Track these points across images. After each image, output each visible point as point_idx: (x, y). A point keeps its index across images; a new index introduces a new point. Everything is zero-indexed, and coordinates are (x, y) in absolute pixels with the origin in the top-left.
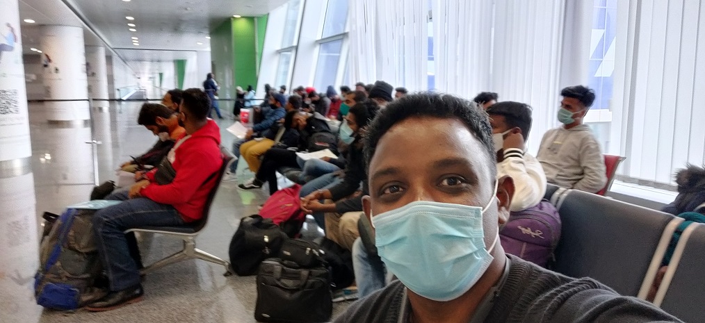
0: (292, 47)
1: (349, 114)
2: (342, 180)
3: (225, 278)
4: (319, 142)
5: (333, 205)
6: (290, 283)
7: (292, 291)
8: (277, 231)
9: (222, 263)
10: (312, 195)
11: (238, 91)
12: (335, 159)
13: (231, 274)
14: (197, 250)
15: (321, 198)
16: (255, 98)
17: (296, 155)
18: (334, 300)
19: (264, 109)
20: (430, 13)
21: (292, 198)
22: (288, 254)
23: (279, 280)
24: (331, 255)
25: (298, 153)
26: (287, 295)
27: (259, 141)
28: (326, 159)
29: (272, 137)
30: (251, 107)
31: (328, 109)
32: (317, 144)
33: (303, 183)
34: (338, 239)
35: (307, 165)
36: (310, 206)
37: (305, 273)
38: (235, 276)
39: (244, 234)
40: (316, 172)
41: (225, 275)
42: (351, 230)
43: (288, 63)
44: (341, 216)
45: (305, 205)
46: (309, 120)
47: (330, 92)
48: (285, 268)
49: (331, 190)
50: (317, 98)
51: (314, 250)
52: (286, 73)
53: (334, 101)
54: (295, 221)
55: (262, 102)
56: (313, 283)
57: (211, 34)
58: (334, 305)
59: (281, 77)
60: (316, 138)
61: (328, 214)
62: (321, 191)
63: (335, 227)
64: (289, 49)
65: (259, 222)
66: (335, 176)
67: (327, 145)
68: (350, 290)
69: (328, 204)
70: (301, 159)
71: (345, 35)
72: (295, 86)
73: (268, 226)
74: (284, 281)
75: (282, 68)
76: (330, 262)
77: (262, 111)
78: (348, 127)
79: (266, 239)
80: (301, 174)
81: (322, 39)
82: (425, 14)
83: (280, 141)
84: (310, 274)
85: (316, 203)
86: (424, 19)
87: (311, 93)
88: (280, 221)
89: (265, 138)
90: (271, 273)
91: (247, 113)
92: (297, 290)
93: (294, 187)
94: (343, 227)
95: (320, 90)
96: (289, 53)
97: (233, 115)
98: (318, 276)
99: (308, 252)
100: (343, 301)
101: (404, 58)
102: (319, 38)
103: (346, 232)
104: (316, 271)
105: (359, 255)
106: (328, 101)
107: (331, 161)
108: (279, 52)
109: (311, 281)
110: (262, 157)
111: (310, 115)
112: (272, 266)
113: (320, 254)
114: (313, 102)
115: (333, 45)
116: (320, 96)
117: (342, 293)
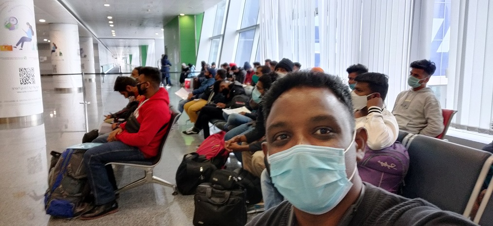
0: (220, 35)
1: (258, 82)
2: (254, 128)
3: (173, 197)
4: (238, 101)
5: (248, 146)
6: (217, 200)
7: (219, 206)
8: (209, 164)
9: (172, 186)
10: (233, 139)
11: (183, 66)
12: (249, 114)
13: (177, 194)
14: (154, 177)
15: (239, 141)
16: (196, 71)
17: (222, 111)
18: (248, 212)
19: (201, 78)
20: (317, 9)
21: (220, 141)
22: (216, 180)
23: (210, 198)
24: (246, 180)
25: (223, 110)
26: (215, 209)
27: (197, 101)
28: (242, 113)
29: (206, 98)
30: (192, 77)
31: (245, 78)
32: (237, 103)
33: (227, 130)
34: (251, 169)
35: (229, 117)
36: (231, 147)
37: (228, 193)
38: (180, 195)
39: (186, 166)
40: (236, 122)
41: (173, 194)
42: (260, 163)
43: (217, 46)
44: (253, 153)
45: (227, 146)
46: (231, 86)
47: (246, 66)
48: (214, 190)
49: (246, 135)
50: (237, 71)
51: (234, 177)
52: (216, 53)
53: (249, 72)
54: (221, 157)
55: (200, 73)
56: (234, 200)
57: (164, 27)
58: (248, 216)
59: (212, 56)
60: (236, 99)
61: (244, 152)
62: (239, 136)
63: (249, 161)
64: (218, 37)
65: (196, 158)
66: (249, 125)
67: (244, 104)
68: (260, 206)
69: (244, 145)
70: (225, 114)
71: (257, 26)
72: (222, 63)
73: (202, 161)
74: (213, 199)
75: (213, 50)
76: (245, 186)
77: (199, 80)
78: (258, 92)
79: (201, 170)
80: (226, 124)
81: (241, 30)
82: (313, 10)
83: (212, 101)
84: (231, 194)
85: (236, 145)
86: (313, 14)
87: (233, 67)
88: (211, 157)
89: (201, 99)
90: (205, 193)
91: (190, 82)
92: (223, 205)
93: (220, 133)
94: (254, 161)
95: (240, 65)
96: (218, 39)
97: (179, 83)
98: (237, 196)
99: (230, 179)
100: (255, 213)
101: (298, 41)
102: (239, 28)
103: (256, 165)
104: (235, 192)
105: (265, 181)
106: (245, 72)
107: (246, 115)
108: (211, 39)
109: (232, 199)
110: (199, 112)
111: (231, 83)
112: (205, 188)
113: (238, 180)
114: (235, 73)
115: (249, 34)
116: (239, 68)
117: (253, 207)
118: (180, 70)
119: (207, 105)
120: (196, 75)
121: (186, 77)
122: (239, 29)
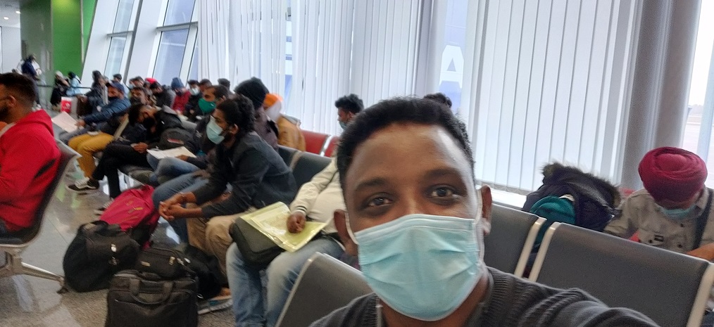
0: (128, 32)
3: (60, 296)
4: (172, 139)
5: (199, 209)
6: (150, 298)
7: (152, 307)
8: (127, 239)
9: (56, 278)
11: (57, 76)
12: (193, 158)
13: (67, 291)
14: (24, 264)
15: (183, 201)
16: (81, 86)
17: (147, 153)
18: (200, 312)
20: (289, 10)
21: (143, 201)
22: (148, 264)
23: (136, 295)
24: (198, 263)
25: (148, 151)
26: (147, 312)
27: (93, 136)
28: (182, 157)
30: (74, 95)
32: (170, 141)
33: (156, 184)
34: (204, 245)
35: (161, 164)
36: (170, 211)
37: (168, 285)
38: (72, 293)
39: (85, 242)
40: (172, 172)
41: (60, 292)
42: (219, 236)
43: (121, 49)
44: (208, 221)
45: (165, 210)
46: (157, 114)
47: (176, 84)
48: (143, 281)
49: (194, 193)
50: (160, 90)
51: (179, 259)
52: (119, 61)
53: (179, 94)
54: (145, 228)
55: (90, 90)
56: (178, 297)
57: (22, 9)
58: (200, 318)
59: (112, 65)
60: (168, 135)
61: (191, 220)
62: (182, 193)
63: (201, 235)
64: (124, 34)
65: (103, 229)
66: (195, 177)
67: (182, 143)
70: (153, 158)
71: (192, 25)
73: (115, 234)
74: (141, 296)
75: (114, 55)
76: (197, 272)
78: (217, 126)
79: (114, 249)
81: (164, 27)
82: (285, 11)
83: (121, 136)
84: (174, 286)
85: (178, 207)
86: (283, 17)
88: (127, 227)
89: (100, 132)
90: (128, 287)
91: (70, 103)
92: (159, 305)
93: (144, 189)
94: (211, 233)
95: (164, 81)
96: (124, 39)
98: (183, 288)
99: (171, 262)
102: (160, 25)
103: (214, 239)
104: (182, 282)
105: (234, 263)
106: (173, 94)
107: (189, 160)
108: (111, 36)
109: (175, 294)
111: (159, 108)
112: (127, 279)
113: (186, 263)
115: (177, 35)
116: (164, 87)
117: (207, 304)
118: (52, 82)
119: (113, 142)
120: (83, 92)
121: (65, 94)
122: (162, 25)
